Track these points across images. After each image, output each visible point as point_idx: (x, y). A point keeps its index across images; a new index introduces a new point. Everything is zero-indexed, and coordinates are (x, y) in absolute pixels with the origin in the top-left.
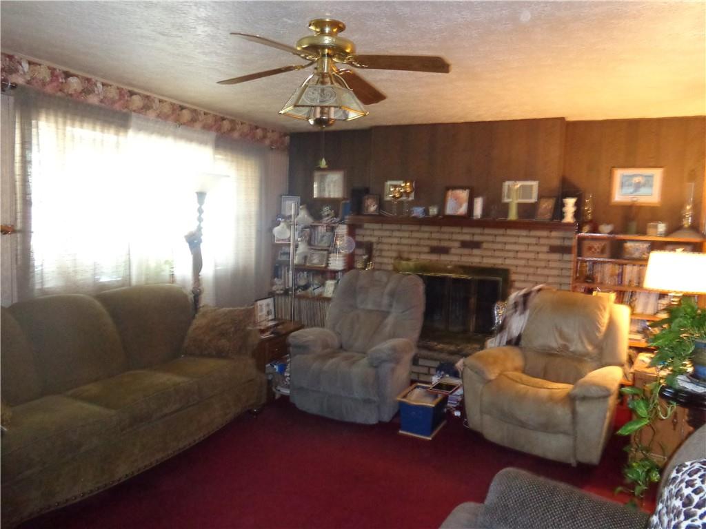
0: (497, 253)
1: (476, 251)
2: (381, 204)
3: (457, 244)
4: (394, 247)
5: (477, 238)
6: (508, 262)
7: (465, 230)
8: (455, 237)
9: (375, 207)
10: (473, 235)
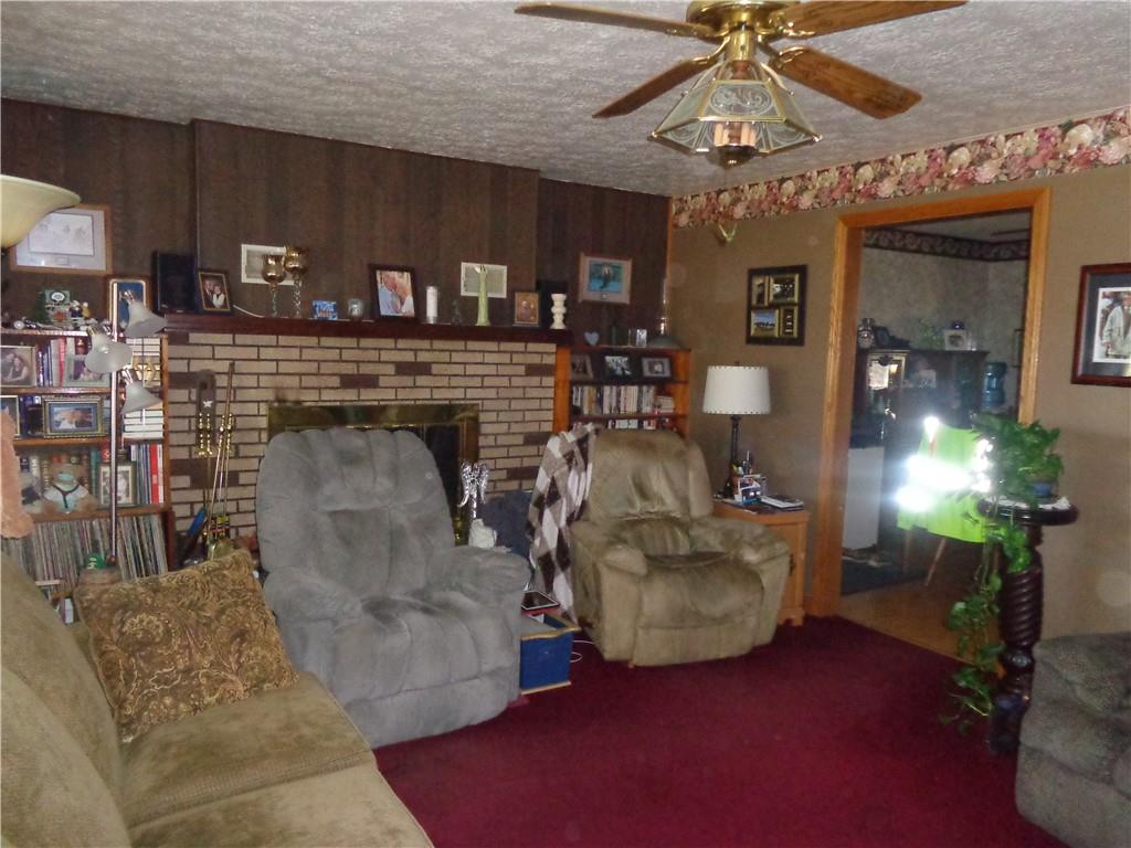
0: (455, 382)
1: (422, 380)
2: (234, 291)
3: (391, 369)
4: (264, 381)
5: (423, 357)
6: (471, 393)
7: (402, 343)
8: (385, 356)
9: (222, 297)
10: (416, 351)
